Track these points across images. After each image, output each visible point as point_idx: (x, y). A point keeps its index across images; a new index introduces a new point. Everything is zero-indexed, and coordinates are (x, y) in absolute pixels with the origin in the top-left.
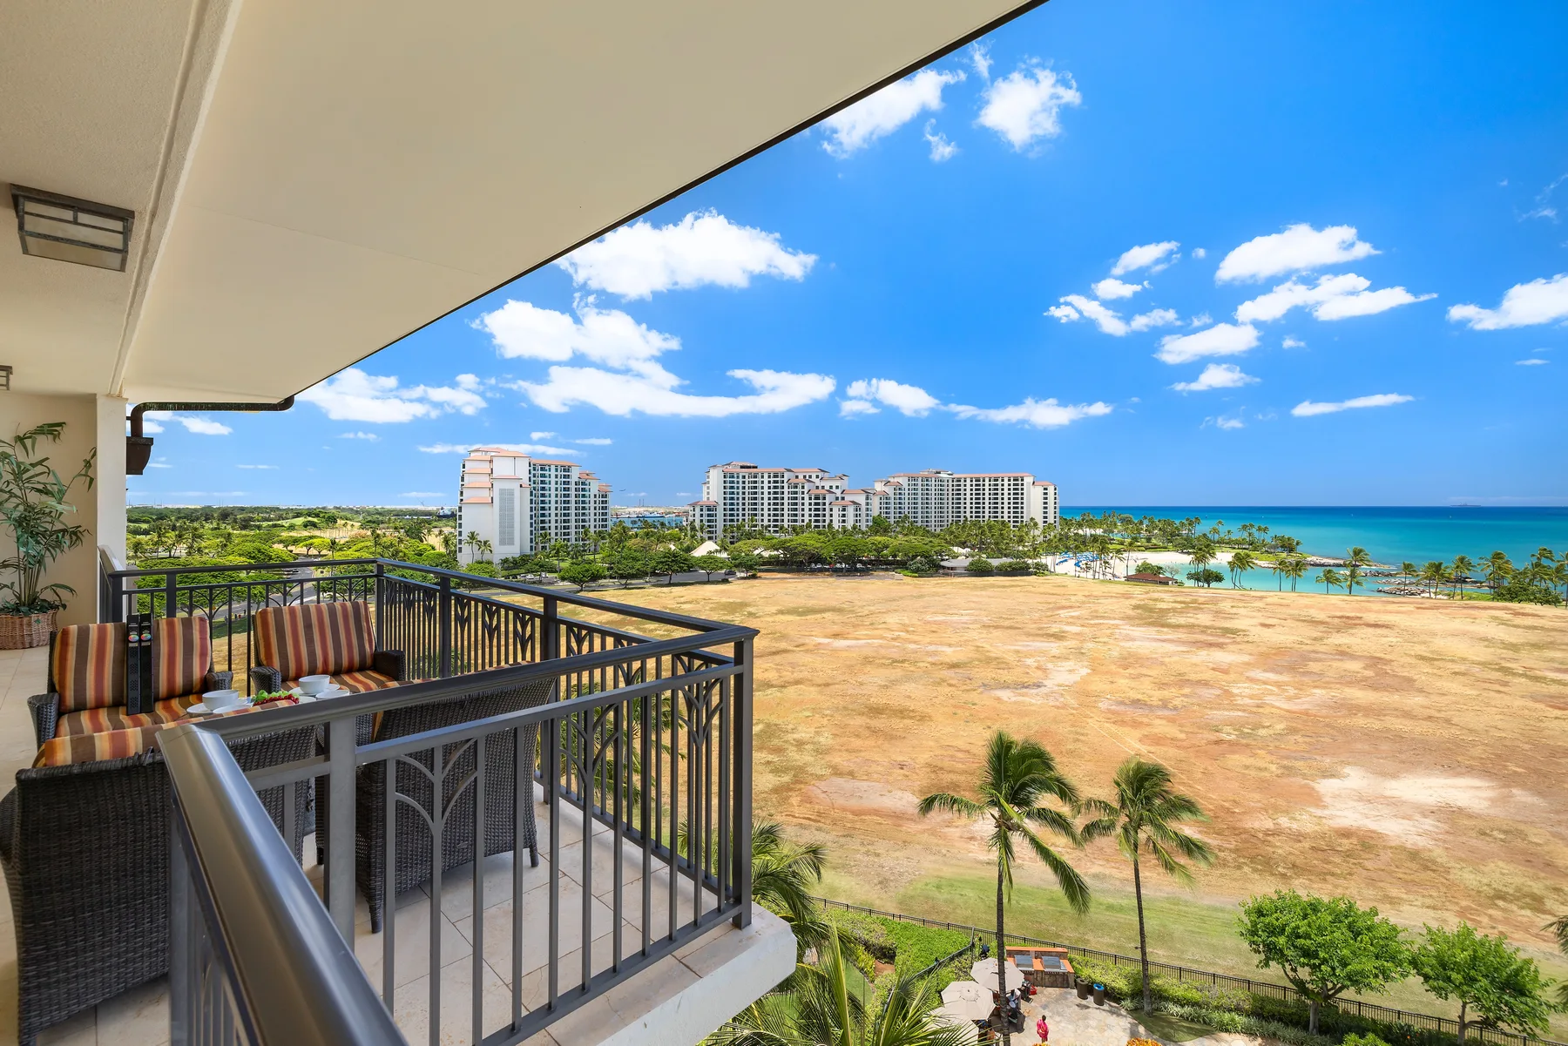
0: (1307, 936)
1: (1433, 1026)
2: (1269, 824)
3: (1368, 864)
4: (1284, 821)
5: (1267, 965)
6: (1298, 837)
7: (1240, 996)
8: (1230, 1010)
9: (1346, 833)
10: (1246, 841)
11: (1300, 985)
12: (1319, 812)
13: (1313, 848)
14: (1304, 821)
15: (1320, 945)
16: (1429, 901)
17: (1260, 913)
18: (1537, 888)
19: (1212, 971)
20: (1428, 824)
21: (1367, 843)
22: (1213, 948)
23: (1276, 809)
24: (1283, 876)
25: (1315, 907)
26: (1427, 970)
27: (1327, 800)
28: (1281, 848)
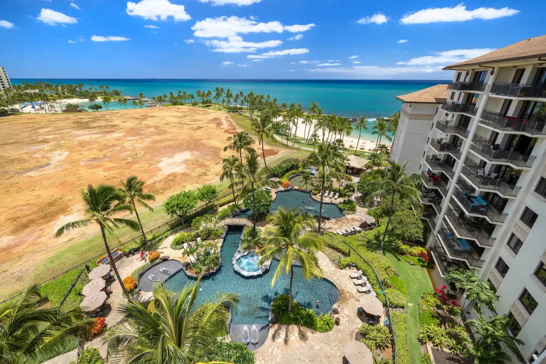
0: (180, 204)
1: (201, 208)
2: (153, 181)
3: (177, 180)
4: (156, 179)
5: (173, 216)
6: (160, 181)
7: (167, 227)
8: (166, 232)
9: (170, 175)
10: (149, 189)
11: (180, 216)
12: (162, 172)
13: (165, 182)
14: (160, 177)
15: (184, 204)
16: (190, 183)
17: (168, 204)
18: (204, 171)
19: (157, 226)
20: (183, 166)
21: (174, 176)
22: (155, 220)
23: (153, 176)
24: (162, 193)
25: (178, 196)
26: (201, 198)
27: (162, 169)
28: (158, 186)
